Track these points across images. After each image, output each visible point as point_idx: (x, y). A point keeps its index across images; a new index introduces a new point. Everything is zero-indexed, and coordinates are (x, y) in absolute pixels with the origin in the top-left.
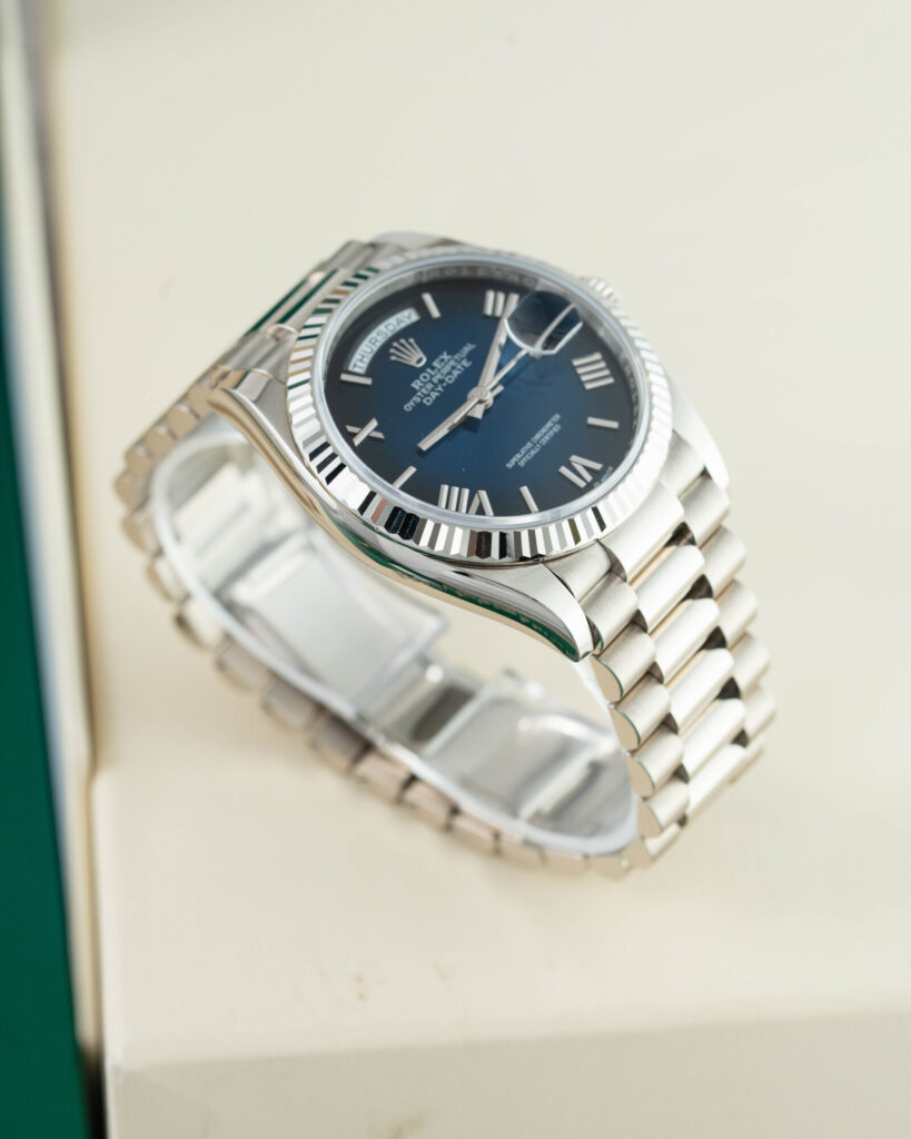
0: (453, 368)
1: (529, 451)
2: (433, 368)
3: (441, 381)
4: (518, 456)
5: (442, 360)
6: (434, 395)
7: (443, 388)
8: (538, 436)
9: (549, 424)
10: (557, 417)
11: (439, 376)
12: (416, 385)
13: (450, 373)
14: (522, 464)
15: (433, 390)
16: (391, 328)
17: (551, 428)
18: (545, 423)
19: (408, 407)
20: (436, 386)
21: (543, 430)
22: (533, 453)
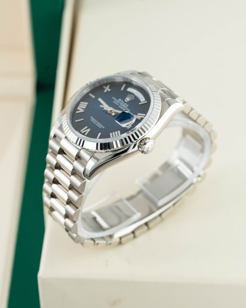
0: (123, 107)
1: (94, 121)
2: (124, 103)
3: (120, 105)
4: (94, 119)
5: (126, 105)
6: (116, 103)
7: (118, 105)
8: (99, 123)
9: (102, 126)
10: (103, 127)
11: (121, 104)
12: (120, 100)
13: (122, 106)
14: (91, 120)
15: (118, 103)
16: (140, 97)
17: (101, 126)
18: (102, 125)
19: (114, 98)
20: (119, 104)
21: (100, 125)
22: (94, 122)
